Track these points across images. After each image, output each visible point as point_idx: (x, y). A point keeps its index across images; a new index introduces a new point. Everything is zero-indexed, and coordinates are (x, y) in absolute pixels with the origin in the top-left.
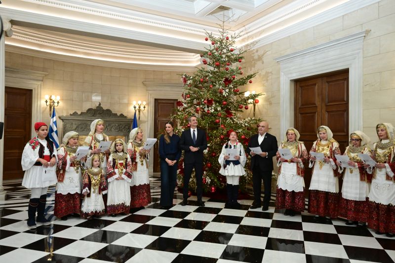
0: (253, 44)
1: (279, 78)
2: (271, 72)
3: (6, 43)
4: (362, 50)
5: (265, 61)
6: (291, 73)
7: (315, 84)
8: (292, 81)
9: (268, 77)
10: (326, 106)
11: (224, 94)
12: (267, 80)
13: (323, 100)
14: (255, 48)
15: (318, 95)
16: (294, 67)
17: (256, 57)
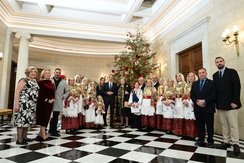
0: (159, 36)
1: (170, 53)
2: (167, 51)
3: (30, 46)
4: (207, 30)
5: (164, 45)
6: (175, 50)
7: (188, 55)
8: (176, 54)
9: (165, 54)
10: (194, 67)
11: (136, 64)
12: (165, 56)
13: (192, 64)
14: (160, 39)
15: (190, 61)
16: (176, 46)
17: (160, 44)
